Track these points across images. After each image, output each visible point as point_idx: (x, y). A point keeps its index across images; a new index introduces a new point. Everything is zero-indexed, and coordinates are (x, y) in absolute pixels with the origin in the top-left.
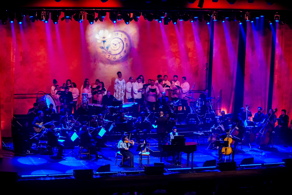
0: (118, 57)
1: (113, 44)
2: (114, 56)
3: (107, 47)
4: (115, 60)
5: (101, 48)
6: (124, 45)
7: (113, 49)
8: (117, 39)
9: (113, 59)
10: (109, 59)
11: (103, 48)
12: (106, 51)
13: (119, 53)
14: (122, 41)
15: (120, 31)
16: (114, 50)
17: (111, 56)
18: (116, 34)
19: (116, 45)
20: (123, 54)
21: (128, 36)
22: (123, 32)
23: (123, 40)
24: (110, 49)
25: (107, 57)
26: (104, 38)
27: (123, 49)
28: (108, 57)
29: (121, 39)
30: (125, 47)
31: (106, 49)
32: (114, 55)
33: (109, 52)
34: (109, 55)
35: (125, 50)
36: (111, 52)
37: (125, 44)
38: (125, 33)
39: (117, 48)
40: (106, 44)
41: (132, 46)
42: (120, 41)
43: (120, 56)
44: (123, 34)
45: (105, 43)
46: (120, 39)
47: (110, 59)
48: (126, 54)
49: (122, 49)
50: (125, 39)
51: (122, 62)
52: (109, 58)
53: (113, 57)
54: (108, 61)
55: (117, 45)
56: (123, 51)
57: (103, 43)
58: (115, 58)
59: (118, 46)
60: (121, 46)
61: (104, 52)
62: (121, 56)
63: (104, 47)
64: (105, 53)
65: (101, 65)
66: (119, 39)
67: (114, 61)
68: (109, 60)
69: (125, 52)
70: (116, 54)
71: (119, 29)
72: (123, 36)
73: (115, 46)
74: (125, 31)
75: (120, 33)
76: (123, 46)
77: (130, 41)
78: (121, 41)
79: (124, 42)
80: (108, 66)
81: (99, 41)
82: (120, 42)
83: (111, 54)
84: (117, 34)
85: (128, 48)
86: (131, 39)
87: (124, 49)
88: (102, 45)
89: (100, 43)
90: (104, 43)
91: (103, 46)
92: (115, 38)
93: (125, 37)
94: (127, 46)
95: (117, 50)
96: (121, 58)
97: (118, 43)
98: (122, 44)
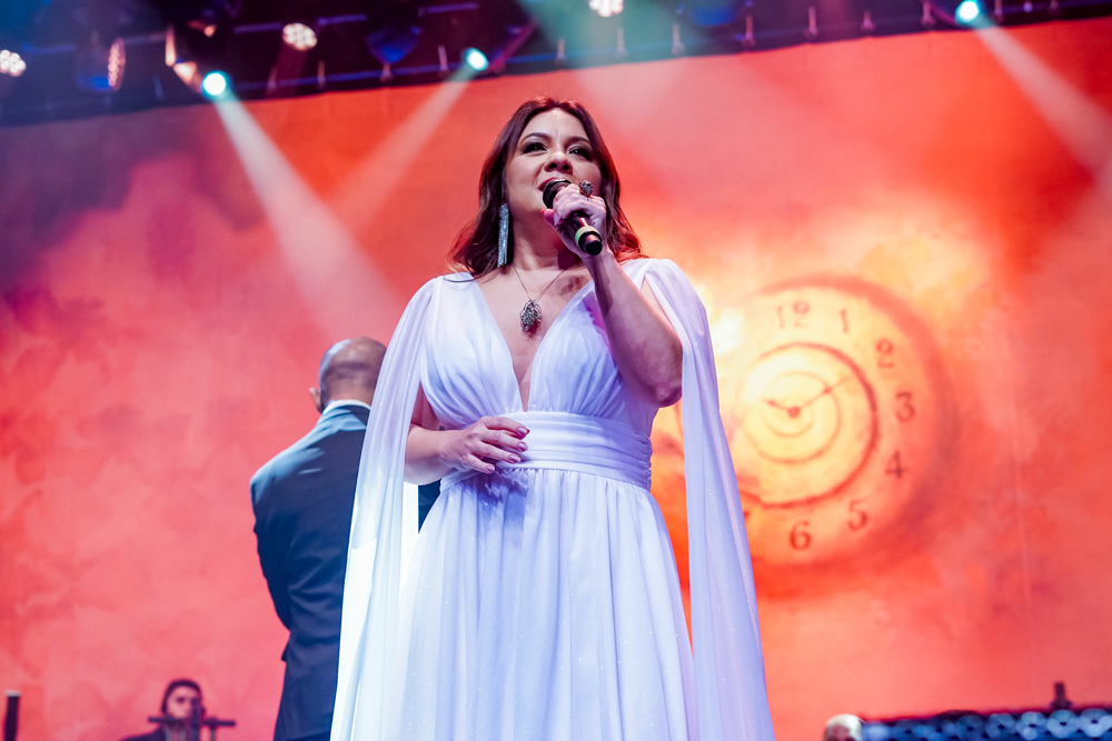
0: (829, 525)
1: (772, 403)
2: (790, 521)
4: (802, 556)
6: (873, 406)
7: (778, 449)
8: (799, 360)
9: (780, 551)
11: (669, 446)
13: (839, 490)
14: (856, 370)
15: (823, 281)
16: (789, 462)
17: (758, 516)
18: (788, 312)
19: (794, 412)
20: (875, 496)
21: (908, 320)
22: (853, 286)
23: (867, 359)
24: (740, 455)
27: (872, 445)
29: (838, 354)
30: (889, 420)
32: (788, 506)
35: (897, 456)
36: (754, 481)
37: (885, 393)
38: (880, 298)
39: (815, 439)
41: (964, 410)
42: (832, 371)
43: (856, 519)
44: (858, 308)
46: (832, 358)
47: (757, 552)
48: (906, 487)
49: (858, 448)
50: (884, 347)
53: (787, 528)
55: (805, 415)
56: (877, 467)
58: (801, 541)
59: (819, 420)
60: (848, 416)
62: (864, 518)
63: (678, 437)
66: (823, 357)
67: (799, 568)
69: (899, 472)
70: (812, 501)
71: (809, 265)
72: (862, 329)
73: (790, 426)
74: (871, 276)
75: (825, 303)
76: (868, 421)
77: (935, 364)
78: (846, 370)
79: (873, 375)
82: (832, 379)
83: (755, 499)
84: (801, 309)
86: (943, 341)
87: (886, 446)
91: (671, 428)
92: (782, 348)
93: (879, 335)
94: (912, 411)
95: (819, 454)
96: (862, 533)
97: (819, 388)
98: (855, 403)
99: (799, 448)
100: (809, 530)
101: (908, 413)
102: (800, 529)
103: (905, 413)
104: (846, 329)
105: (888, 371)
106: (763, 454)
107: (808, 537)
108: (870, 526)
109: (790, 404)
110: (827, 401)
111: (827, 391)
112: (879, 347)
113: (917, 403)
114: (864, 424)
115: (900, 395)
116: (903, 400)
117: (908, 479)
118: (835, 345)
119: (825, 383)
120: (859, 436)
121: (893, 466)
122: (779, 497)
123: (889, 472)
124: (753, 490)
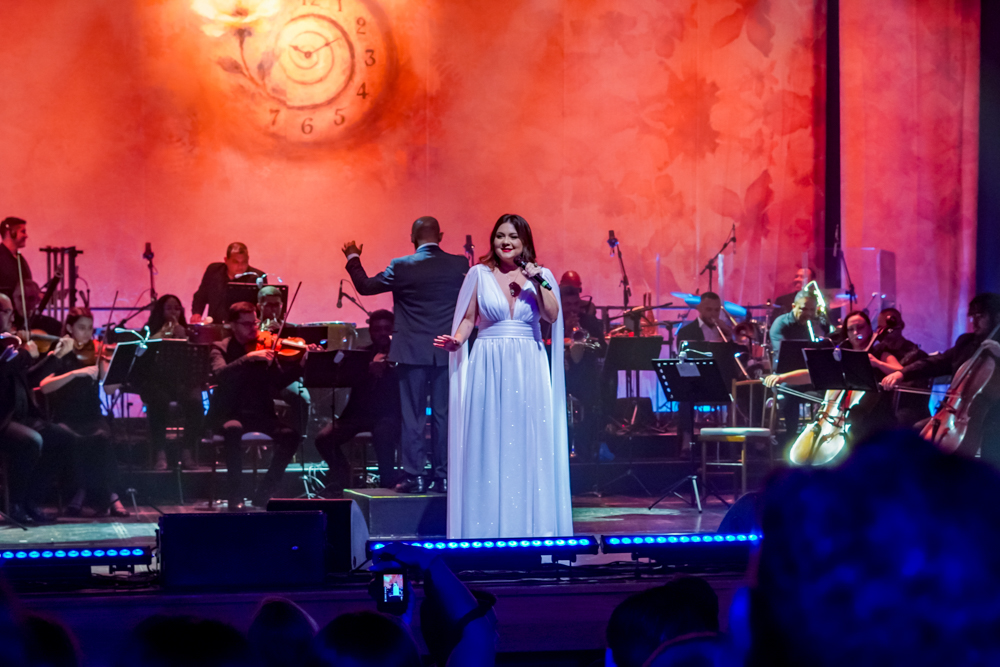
0: (324, 121)
1: (296, 48)
2: (303, 117)
3: (261, 67)
4: (307, 138)
5: (225, 69)
6: (353, 56)
7: (297, 75)
8: (311, 24)
9: (295, 134)
10: (273, 129)
11: (234, 68)
12: (257, 84)
13: (330, 102)
14: (344, 34)
16: (303, 83)
17: (283, 114)
19: (308, 55)
20: (351, 108)
21: (376, 9)
23: (351, 28)
24: (276, 76)
25: (264, 117)
26: (240, 12)
27: (350, 78)
28: (269, 117)
29: (334, 23)
30: (360, 65)
31: (254, 73)
32: (301, 108)
33: (274, 90)
34: (272, 111)
35: (363, 86)
36: (283, 92)
37: (359, 49)
39: (320, 70)
40: (256, 49)
41: (402, 63)
42: (330, 33)
43: (339, 119)
45: (248, 40)
46: (331, 25)
47: (282, 133)
48: (367, 104)
49: (342, 79)
50: (360, 22)
51: (350, 148)
52: (274, 123)
53: (300, 120)
54: (270, 140)
55: (314, 57)
56: (352, 91)
57: (235, 42)
58: (307, 129)
59: (322, 59)
60: (338, 61)
61: (242, 89)
62: (343, 119)
63: (241, 62)
64: (253, 96)
65: (231, 162)
66: (326, 24)
67: (305, 144)
68: (274, 135)
69: (364, 95)
70: (315, 107)
72: (349, 11)
73: (305, 63)
76: (348, 64)
77: (388, 36)
78: (339, 34)
79: (353, 37)
80: (269, 169)
81: (213, 32)
82: (331, 39)
83: (283, 103)
85: (379, 74)
86: (394, 23)
87: (358, 80)
88: (232, 50)
89: (217, 43)
90: (242, 43)
91: (236, 56)
92: (303, 16)
93: (359, 15)
94: (374, 61)
95: (321, 80)
96: (342, 127)
97: (322, 42)
98: (342, 53)
99: (310, 76)
100: (311, 123)
101: (371, 62)
102: (307, 122)
103: (370, 62)
104: (340, 10)
105: (363, 36)
106: (289, 77)
107: (311, 127)
108: (346, 124)
109: (306, 50)
110: (327, 49)
111: (327, 44)
112: (358, 22)
113: (376, 56)
114: (347, 65)
115: (368, 51)
116: (369, 54)
117: (369, 99)
118: (334, 18)
119: (326, 39)
120: (344, 72)
121: (361, 91)
122: (297, 103)
123: (358, 94)
124: (282, 98)
